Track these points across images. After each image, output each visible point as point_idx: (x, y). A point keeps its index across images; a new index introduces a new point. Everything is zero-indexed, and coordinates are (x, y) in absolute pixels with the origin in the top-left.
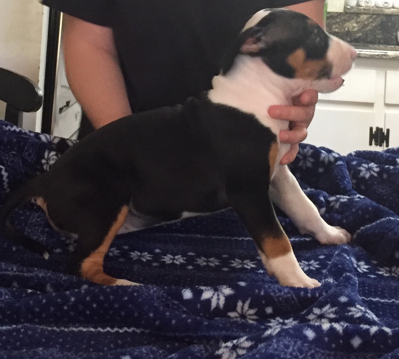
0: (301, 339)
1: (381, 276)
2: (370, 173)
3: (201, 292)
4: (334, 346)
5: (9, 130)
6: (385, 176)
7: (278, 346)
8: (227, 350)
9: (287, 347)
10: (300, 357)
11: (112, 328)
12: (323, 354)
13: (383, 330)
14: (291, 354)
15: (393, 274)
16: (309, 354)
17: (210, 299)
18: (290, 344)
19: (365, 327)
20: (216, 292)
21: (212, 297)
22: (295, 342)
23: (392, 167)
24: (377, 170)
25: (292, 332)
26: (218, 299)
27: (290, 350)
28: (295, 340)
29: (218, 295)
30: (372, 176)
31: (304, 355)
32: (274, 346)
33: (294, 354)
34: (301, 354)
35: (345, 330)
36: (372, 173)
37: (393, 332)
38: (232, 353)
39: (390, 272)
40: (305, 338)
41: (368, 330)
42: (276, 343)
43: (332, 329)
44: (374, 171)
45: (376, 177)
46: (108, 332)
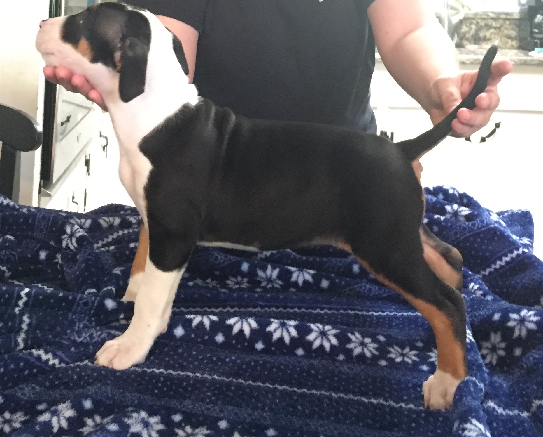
23: (442, 217)
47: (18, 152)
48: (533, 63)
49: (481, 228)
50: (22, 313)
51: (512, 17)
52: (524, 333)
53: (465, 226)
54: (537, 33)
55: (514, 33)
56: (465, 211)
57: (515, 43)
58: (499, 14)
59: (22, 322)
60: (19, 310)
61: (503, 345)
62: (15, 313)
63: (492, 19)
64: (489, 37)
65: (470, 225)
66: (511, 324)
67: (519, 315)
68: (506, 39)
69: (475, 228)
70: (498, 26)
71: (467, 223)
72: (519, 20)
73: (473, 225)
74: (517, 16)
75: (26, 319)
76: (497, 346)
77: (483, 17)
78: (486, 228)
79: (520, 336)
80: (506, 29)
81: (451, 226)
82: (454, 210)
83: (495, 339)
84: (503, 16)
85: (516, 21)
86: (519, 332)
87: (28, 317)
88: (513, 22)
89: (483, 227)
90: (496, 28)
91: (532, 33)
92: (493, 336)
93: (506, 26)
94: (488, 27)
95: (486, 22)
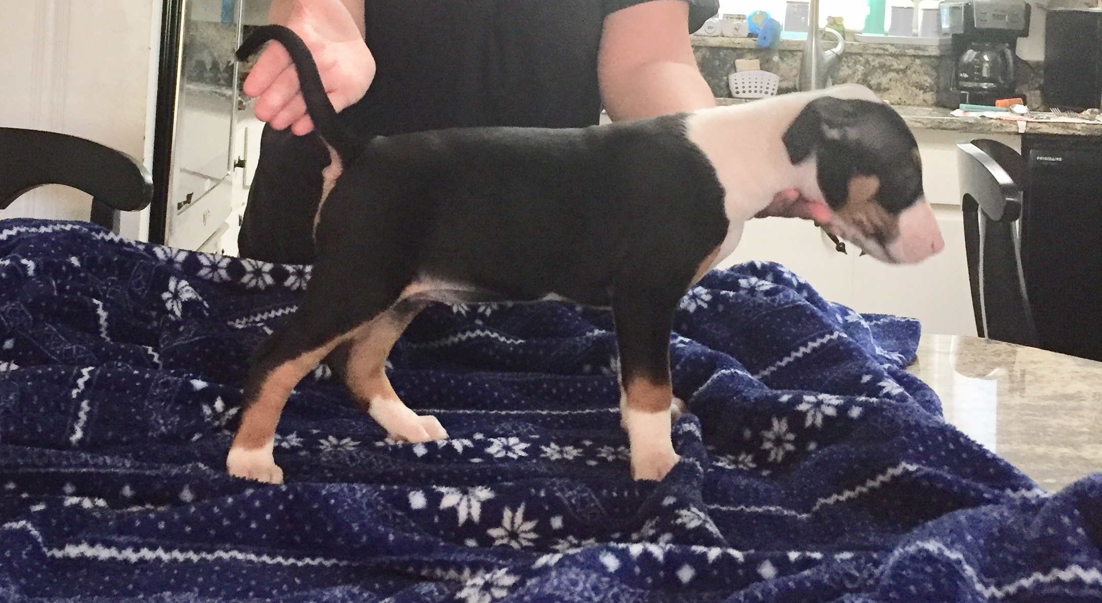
0: (596, 571)
1: (722, 469)
2: (696, 302)
3: (441, 495)
4: (649, 580)
5: (103, 238)
6: (721, 308)
7: (560, 583)
8: (476, 590)
9: (575, 583)
10: (596, 599)
11: (286, 557)
12: (632, 594)
13: (729, 555)
14: (581, 594)
15: (741, 466)
16: (610, 595)
17: (456, 506)
18: (578, 578)
19: (699, 549)
20: (466, 496)
21: (458, 504)
22: (587, 576)
23: (731, 294)
24: (708, 298)
25: (581, 559)
26: (469, 507)
27: (579, 589)
28: (587, 571)
29: (469, 500)
30: (699, 308)
31: (602, 596)
32: (552, 584)
33: (586, 594)
34: (597, 594)
35: (668, 555)
36: (700, 303)
37: (746, 557)
38: (484, 595)
39: (736, 462)
40: (602, 569)
41: (704, 555)
42: (556, 577)
43: (646, 554)
44: (702, 300)
45: (706, 310)
46: (279, 564)
47: (117, 211)
48: (953, 126)
49: (784, 304)
50: (81, 397)
51: (927, 54)
52: (819, 420)
53: (761, 301)
54: (966, 80)
55: (928, 81)
56: (767, 285)
57: (930, 97)
58: (904, 47)
59: (79, 408)
60: (78, 393)
61: (791, 437)
62: (71, 396)
63: (892, 55)
64: (887, 86)
65: (768, 301)
66: (802, 407)
67: (817, 398)
68: (914, 89)
69: (776, 305)
70: (901, 67)
71: (765, 298)
72: (940, 58)
73: (773, 301)
74: (935, 52)
75: (85, 404)
76: (783, 438)
77: (877, 51)
78: (791, 305)
79: (813, 425)
80: (915, 72)
81: (743, 302)
82: (750, 284)
83: (780, 428)
84: (911, 52)
85: (933, 59)
86: (814, 419)
87: (89, 405)
88: (926, 60)
89: (787, 303)
90: (897, 71)
91: (958, 78)
92: (775, 423)
93: (915, 67)
94: (885, 69)
95: (881, 60)
